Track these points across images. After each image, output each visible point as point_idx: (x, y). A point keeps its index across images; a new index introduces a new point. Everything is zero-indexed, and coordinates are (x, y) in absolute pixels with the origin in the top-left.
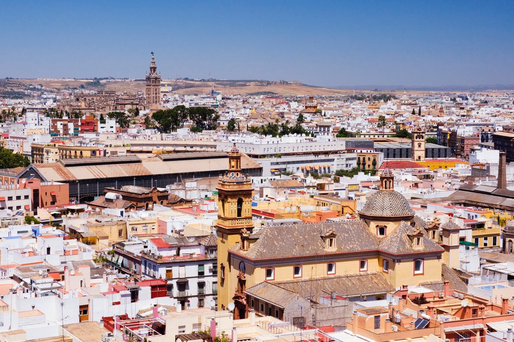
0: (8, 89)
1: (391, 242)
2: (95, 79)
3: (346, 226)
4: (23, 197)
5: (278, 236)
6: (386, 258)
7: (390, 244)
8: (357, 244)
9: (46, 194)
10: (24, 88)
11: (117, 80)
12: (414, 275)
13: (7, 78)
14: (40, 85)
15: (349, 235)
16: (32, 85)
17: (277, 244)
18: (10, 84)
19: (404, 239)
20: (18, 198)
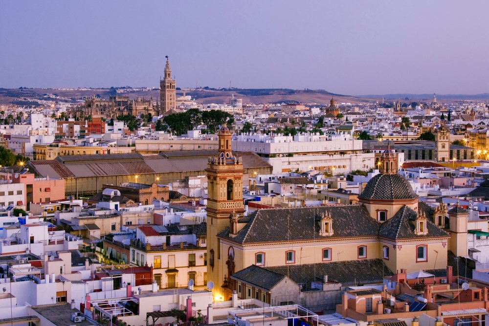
0: (22, 99)
1: (392, 227)
2: (112, 88)
3: (344, 210)
4: (15, 193)
5: (269, 219)
6: (386, 244)
7: (391, 229)
8: (355, 230)
9: (41, 190)
10: (38, 97)
11: (135, 90)
12: (417, 262)
13: (21, 88)
14: (55, 95)
15: (347, 219)
16: (45, 95)
17: (268, 228)
18: (24, 94)
19: (405, 223)
20: (11, 193)
